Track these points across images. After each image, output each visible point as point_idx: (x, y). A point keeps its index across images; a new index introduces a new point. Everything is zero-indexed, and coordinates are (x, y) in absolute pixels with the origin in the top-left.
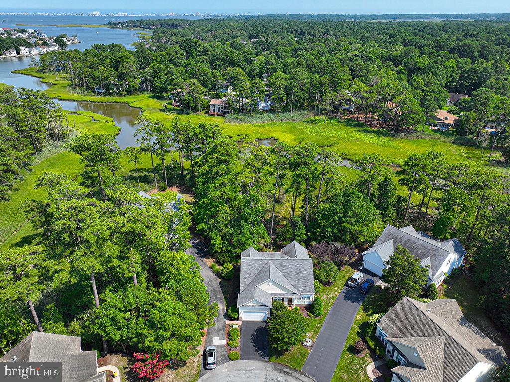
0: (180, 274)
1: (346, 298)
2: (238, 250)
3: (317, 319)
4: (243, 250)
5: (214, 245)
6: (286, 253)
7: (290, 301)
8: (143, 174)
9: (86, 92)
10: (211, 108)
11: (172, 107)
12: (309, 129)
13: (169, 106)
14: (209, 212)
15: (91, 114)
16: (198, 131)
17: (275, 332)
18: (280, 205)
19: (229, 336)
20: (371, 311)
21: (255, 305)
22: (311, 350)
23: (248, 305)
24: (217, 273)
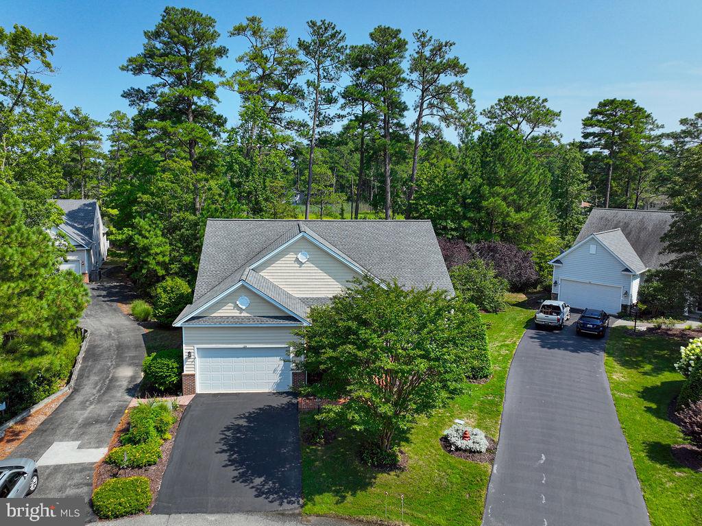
5: (146, 250)
21: (244, 314)
22: (495, 466)
23: (216, 317)
24: (145, 320)
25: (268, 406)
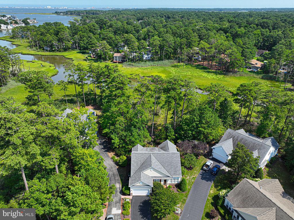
0: (88, 165)
1: (203, 178)
2: (130, 147)
3: (184, 193)
4: (133, 146)
6: (161, 148)
7: (165, 181)
8: (70, 98)
9: (39, 50)
10: (115, 59)
11: (91, 58)
12: (174, 71)
13: (89, 58)
14: (111, 122)
15: (40, 62)
16: (104, 70)
17: (155, 205)
18: (157, 116)
19: (124, 207)
20: (220, 187)
21: (141, 185)
22: (181, 217)
23: (136, 185)
24: (116, 162)
25: (145, 200)
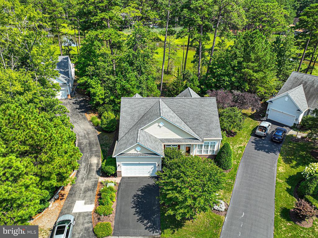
1: (258, 148)
3: (227, 173)
5: (94, 94)
7: (188, 151)
17: (168, 190)
19: (101, 199)
20: (294, 163)
21: (139, 153)
22: (226, 218)
23: (128, 154)
24: (97, 126)
25: (148, 184)
